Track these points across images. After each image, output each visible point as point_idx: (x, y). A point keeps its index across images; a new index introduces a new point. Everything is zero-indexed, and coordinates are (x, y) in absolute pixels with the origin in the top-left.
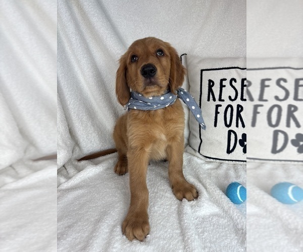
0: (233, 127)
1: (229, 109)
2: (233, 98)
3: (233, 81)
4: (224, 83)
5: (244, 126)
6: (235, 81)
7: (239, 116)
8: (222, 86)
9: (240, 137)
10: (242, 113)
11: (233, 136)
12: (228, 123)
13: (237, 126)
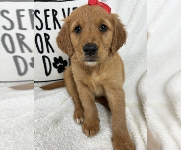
0: (45, 53)
1: (38, 37)
2: (39, 27)
3: (37, 13)
5: (53, 51)
6: (39, 13)
7: (48, 43)
9: (52, 61)
10: (50, 41)
11: (46, 60)
12: (41, 50)
13: (48, 52)
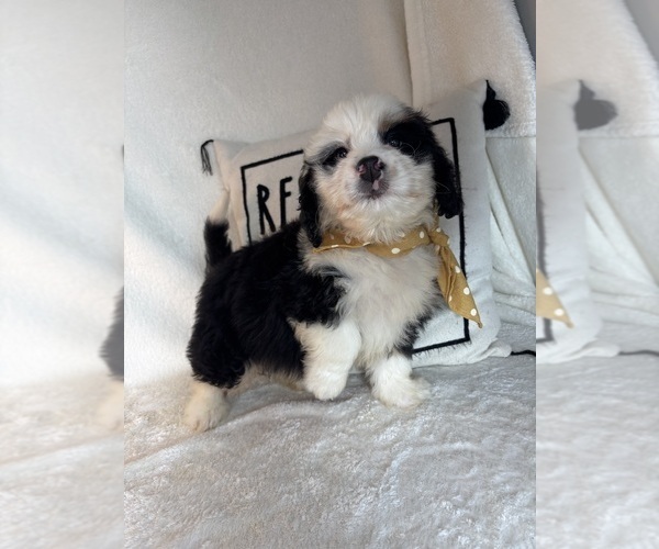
4: (289, 187)
8: (284, 195)
